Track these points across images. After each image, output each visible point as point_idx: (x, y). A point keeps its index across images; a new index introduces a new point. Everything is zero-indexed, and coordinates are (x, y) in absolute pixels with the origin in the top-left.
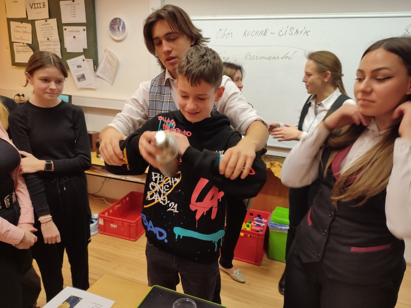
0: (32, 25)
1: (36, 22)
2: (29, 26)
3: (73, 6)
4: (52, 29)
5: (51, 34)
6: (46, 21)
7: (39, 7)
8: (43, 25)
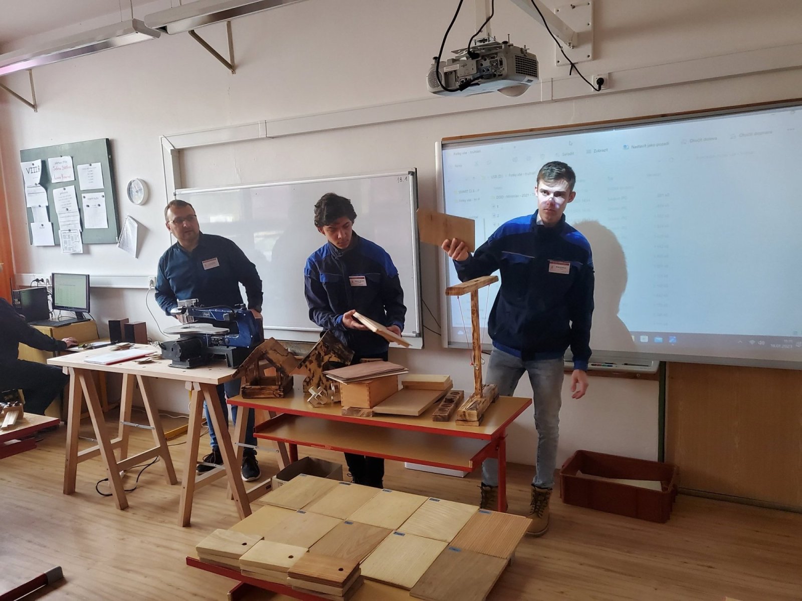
3: (90, 170)
4: (71, 198)
5: (70, 204)
6: (65, 189)
8: (61, 194)
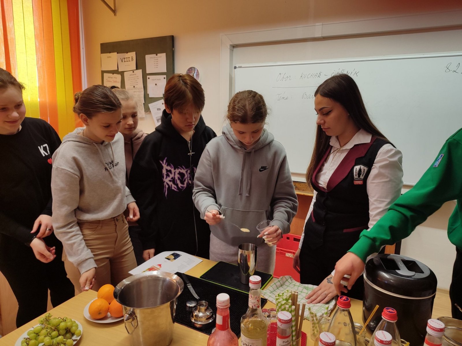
0: (121, 75)
1: (125, 73)
2: (119, 77)
3: (156, 58)
5: (137, 83)
6: (133, 72)
7: (128, 60)
8: (130, 75)
